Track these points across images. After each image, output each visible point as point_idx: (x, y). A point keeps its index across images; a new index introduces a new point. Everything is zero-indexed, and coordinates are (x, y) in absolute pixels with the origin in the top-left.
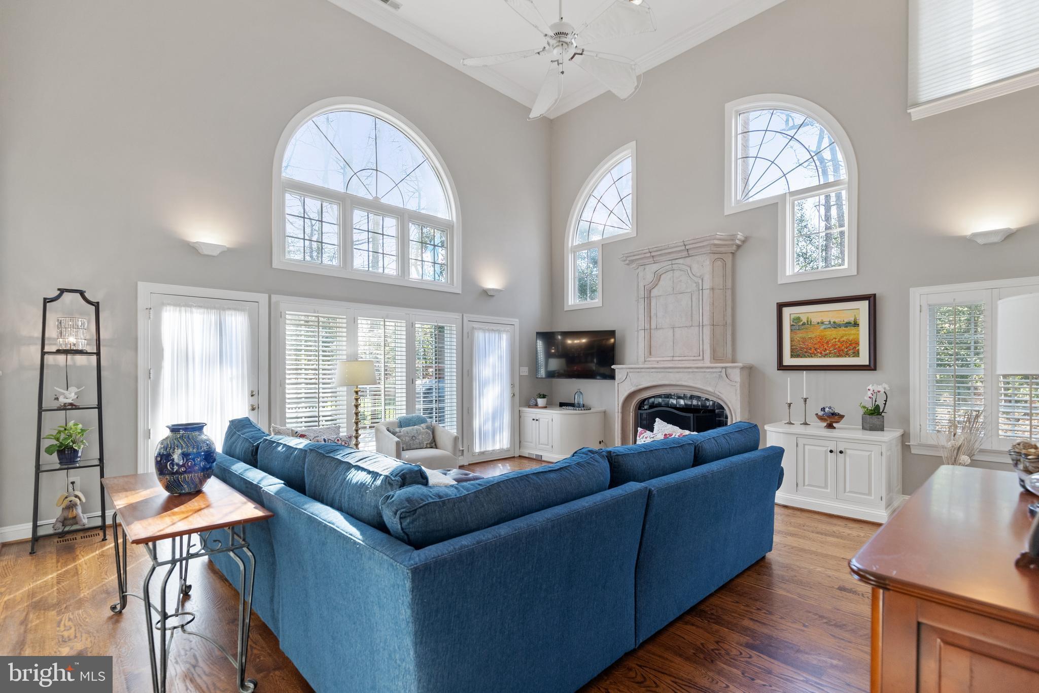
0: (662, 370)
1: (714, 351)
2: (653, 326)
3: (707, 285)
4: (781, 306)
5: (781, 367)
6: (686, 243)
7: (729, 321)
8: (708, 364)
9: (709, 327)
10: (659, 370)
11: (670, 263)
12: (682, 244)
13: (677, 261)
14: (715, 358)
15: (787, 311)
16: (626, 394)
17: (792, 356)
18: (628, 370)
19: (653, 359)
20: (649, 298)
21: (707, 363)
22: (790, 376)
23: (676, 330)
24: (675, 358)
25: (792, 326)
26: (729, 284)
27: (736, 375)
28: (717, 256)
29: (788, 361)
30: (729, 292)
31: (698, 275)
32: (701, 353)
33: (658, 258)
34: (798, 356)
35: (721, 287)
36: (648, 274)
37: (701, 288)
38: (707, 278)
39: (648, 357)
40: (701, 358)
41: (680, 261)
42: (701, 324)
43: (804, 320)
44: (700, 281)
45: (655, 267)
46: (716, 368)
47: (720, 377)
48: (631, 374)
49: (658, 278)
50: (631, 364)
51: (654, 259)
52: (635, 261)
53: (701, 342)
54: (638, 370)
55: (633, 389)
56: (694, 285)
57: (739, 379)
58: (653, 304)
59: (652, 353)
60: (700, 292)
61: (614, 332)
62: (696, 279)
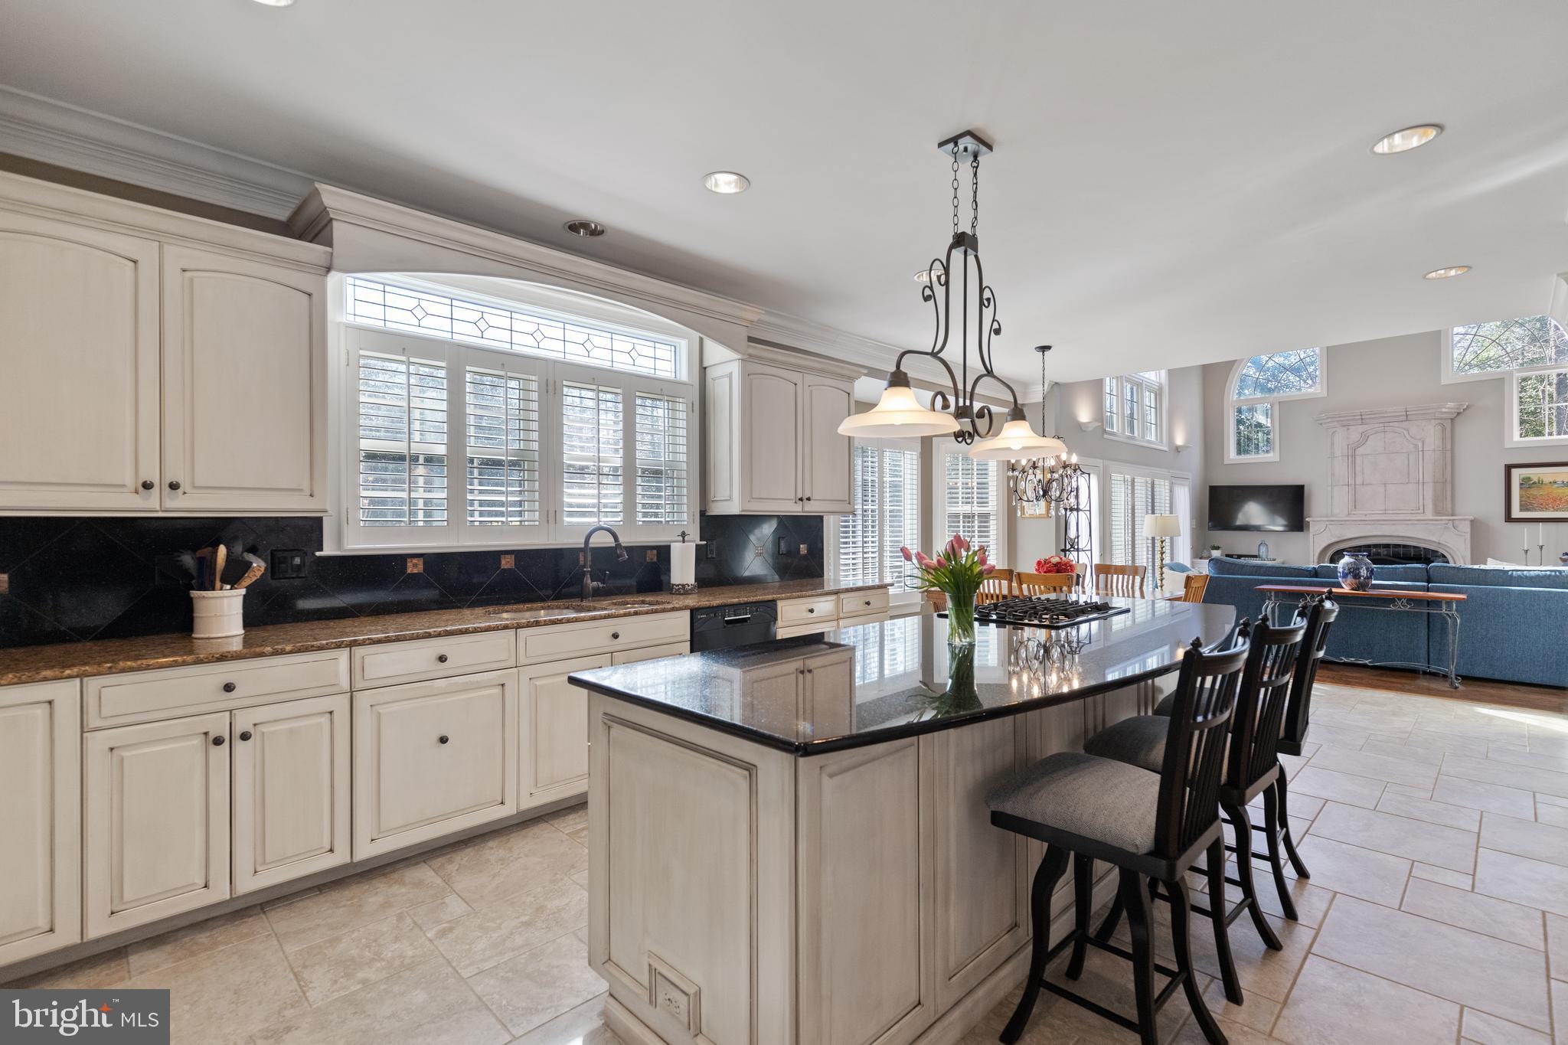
0: (1370, 523)
1: (1435, 505)
2: (1359, 481)
3: (1429, 447)
4: (1509, 467)
5: (1510, 519)
6: (1408, 410)
7: (1449, 478)
8: (1431, 518)
9: (1431, 484)
11: (1381, 425)
13: (1391, 424)
14: (1438, 512)
15: (1516, 473)
16: (1325, 545)
17: (1522, 510)
18: (1328, 523)
19: (1358, 512)
20: (1354, 456)
21: (1429, 514)
22: (1527, 527)
23: (1387, 485)
24: (1387, 512)
25: (1521, 484)
26: (1449, 447)
27: (1466, 528)
28: (1437, 422)
29: (1516, 513)
30: (1449, 454)
31: (1418, 437)
32: (1421, 508)
33: (1367, 421)
34: (1528, 510)
35: (1441, 449)
36: (1355, 433)
37: (1420, 449)
38: (1429, 440)
39: (1352, 510)
40: (1421, 511)
41: (1397, 424)
42: (1421, 481)
43: (1536, 479)
44: (1420, 444)
45: (1362, 428)
46: (1441, 520)
47: (1446, 528)
48: (1331, 526)
49: (1365, 438)
50: (1327, 517)
51: (1362, 421)
52: (1338, 421)
53: (1421, 497)
54: (1341, 523)
55: (1333, 540)
56: (1412, 446)
57: (1469, 530)
58: (1359, 460)
59: (1357, 507)
60: (1421, 453)
61: (1303, 486)
62: (1415, 442)
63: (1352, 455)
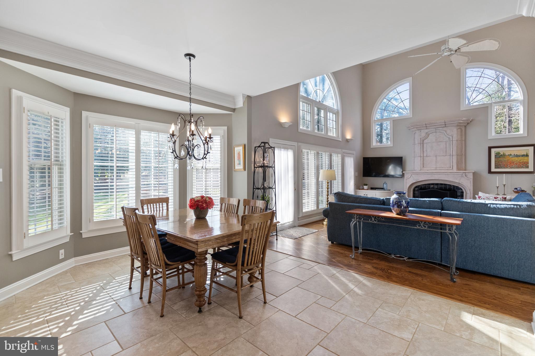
0: (431, 174)
1: (457, 165)
2: (425, 155)
3: (455, 139)
4: (490, 148)
5: (490, 172)
6: (446, 122)
7: (464, 154)
8: (456, 171)
9: (456, 156)
10: (429, 174)
11: (435, 129)
12: (444, 122)
13: (438, 129)
14: (458, 169)
15: (493, 151)
16: (410, 184)
17: (495, 168)
18: (412, 174)
19: (424, 169)
20: (423, 143)
21: (455, 170)
22: (497, 177)
23: (437, 157)
24: (437, 169)
25: (495, 156)
26: (464, 139)
27: (471, 176)
28: (459, 127)
29: (493, 169)
30: (463, 142)
31: (450, 134)
32: (451, 167)
33: (428, 127)
34: (499, 168)
35: (460, 140)
36: (423, 133)
37: (451, 140)
38: (455, 136)
39: (422, 168)
40: (451, 168)
41: (441, 129)
42: (451, 154)
43: (502, 153)
44: (451, 137)
45: (426, 131)
46: (460, 172)
47: (462, 176)
48: (413, 175)
49: (428, 135)
50: (412, 171)
51: (426, 127)
52: (416, 128)
53: (451, 162)
54: (417, 174)
55: (414, 181)
56: (448, 139)
57: (472, 177)
58: (425, 145)
59: (424, 166)
60: (451, 142)
61: (402, 157)
62: (449, 137)
63: (422, 143)
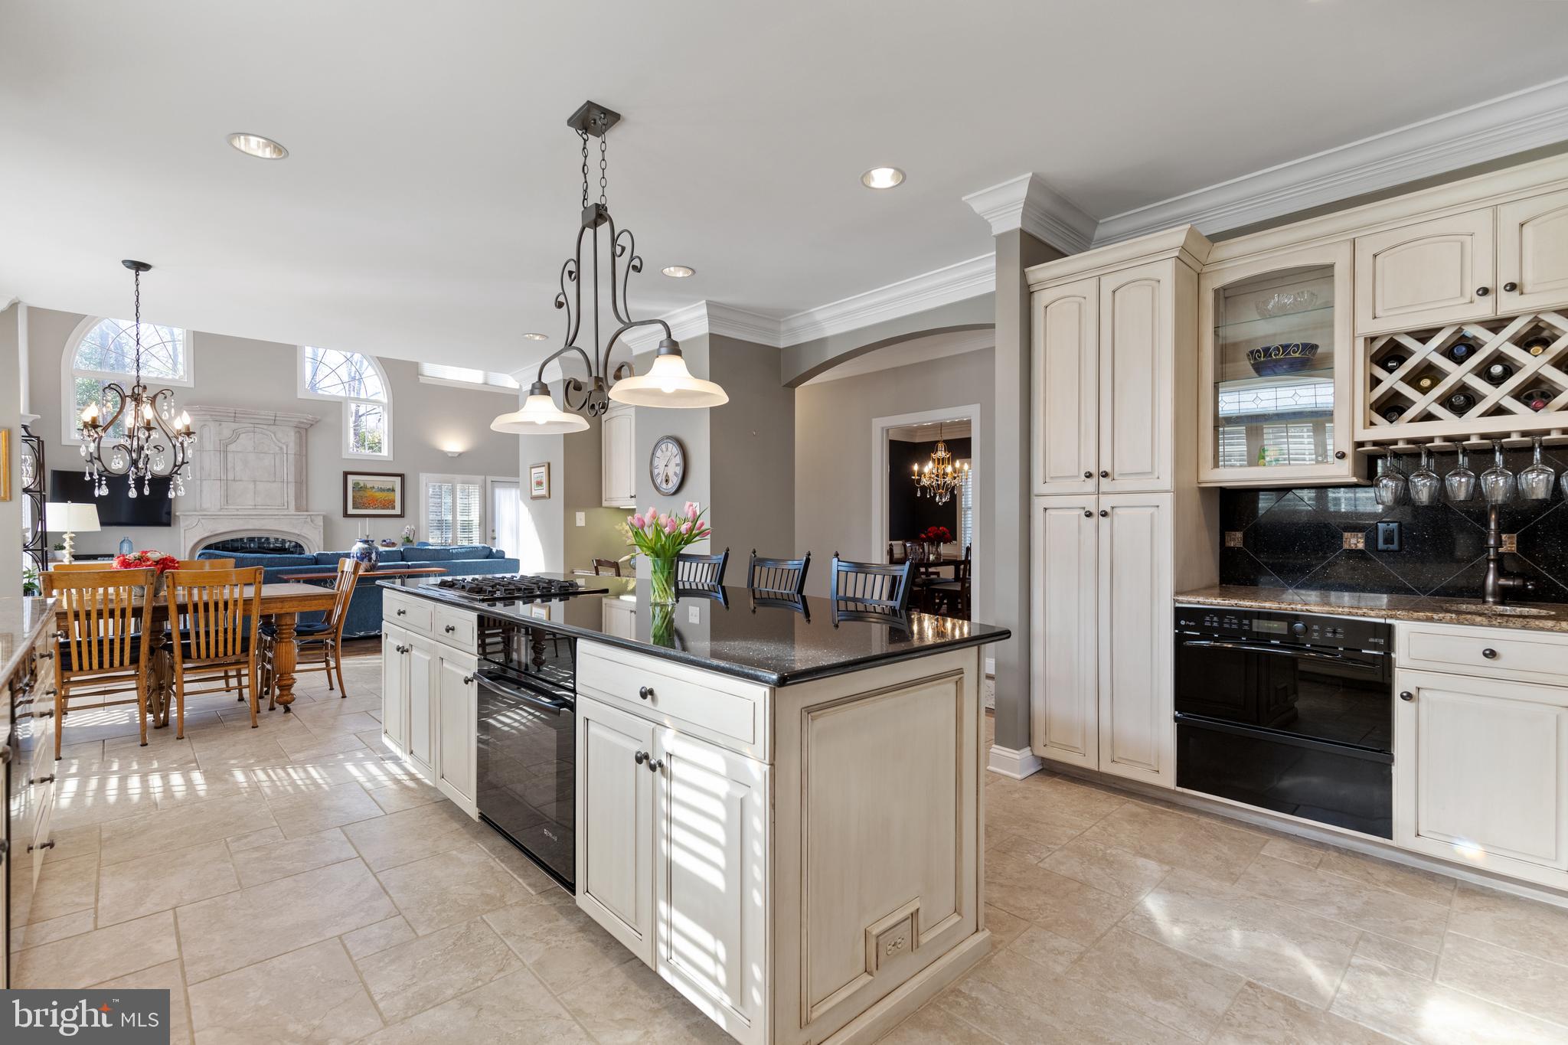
0: (243, 517)
1: (296, 502)
2: (231, 476)
3: (292, 451)
4: (346, 474)
5: (346, 515)
6: (277, 418)
7: (304, 480)
8: (293, 513)
9: (294, 484)
10: (241, 517)
11: (251, 425)
12: (274, 418)
13: (260, 426)
14: (298, 509)
15: (350, 478)
16: (196, 540)
17: (353, 508)
18: (200, 517)
19: (230, 507)
20: (225, 452)
21: (292, 511)
22: (359, 522)
23: (258, 483)
24: (257, 507)
25: (353, 488)
26: (304, 452)
27: (320, 522)
28: (297, 429)
29: (351, 511)
30: (304, 458)
31: (283, 441)
32: (286, 504)
33: (239, 419)
34: (358, 508)
35: (298, 453)
36: (227, 430)
37: (285, 451)
38: (292, 445)
39: (224, 505)
40: (286, 507)
41: (265, 427)
42: (285, 480)
43: (362, 485)
44: (285, 447)
45: (234, 426)
46: (301, 515)
47: (305, 522)
48: (203, 521)
49: (236, 436)
50: (195, 511)
51: (235, 418)
52: (211, 415)
53: (286, 495)
54: (214, 517)
55: (206, 535)
56: (278, 448)
57: (322, 524)
58: (230, 456)
59: (230, 502)
60: (285, 455)
61: (168, 477)
62: (280, 445)
63: (223, 450)
